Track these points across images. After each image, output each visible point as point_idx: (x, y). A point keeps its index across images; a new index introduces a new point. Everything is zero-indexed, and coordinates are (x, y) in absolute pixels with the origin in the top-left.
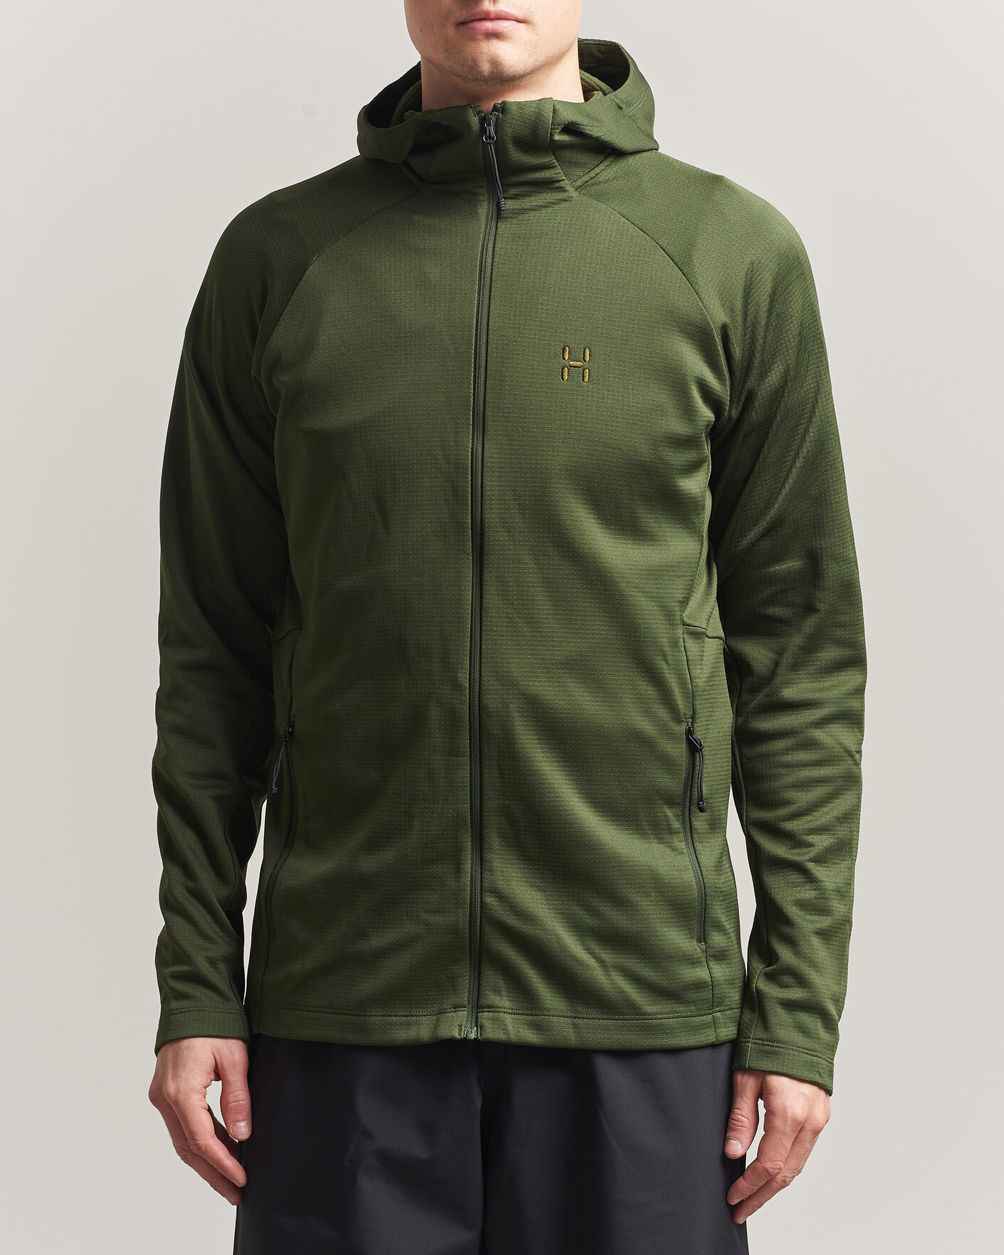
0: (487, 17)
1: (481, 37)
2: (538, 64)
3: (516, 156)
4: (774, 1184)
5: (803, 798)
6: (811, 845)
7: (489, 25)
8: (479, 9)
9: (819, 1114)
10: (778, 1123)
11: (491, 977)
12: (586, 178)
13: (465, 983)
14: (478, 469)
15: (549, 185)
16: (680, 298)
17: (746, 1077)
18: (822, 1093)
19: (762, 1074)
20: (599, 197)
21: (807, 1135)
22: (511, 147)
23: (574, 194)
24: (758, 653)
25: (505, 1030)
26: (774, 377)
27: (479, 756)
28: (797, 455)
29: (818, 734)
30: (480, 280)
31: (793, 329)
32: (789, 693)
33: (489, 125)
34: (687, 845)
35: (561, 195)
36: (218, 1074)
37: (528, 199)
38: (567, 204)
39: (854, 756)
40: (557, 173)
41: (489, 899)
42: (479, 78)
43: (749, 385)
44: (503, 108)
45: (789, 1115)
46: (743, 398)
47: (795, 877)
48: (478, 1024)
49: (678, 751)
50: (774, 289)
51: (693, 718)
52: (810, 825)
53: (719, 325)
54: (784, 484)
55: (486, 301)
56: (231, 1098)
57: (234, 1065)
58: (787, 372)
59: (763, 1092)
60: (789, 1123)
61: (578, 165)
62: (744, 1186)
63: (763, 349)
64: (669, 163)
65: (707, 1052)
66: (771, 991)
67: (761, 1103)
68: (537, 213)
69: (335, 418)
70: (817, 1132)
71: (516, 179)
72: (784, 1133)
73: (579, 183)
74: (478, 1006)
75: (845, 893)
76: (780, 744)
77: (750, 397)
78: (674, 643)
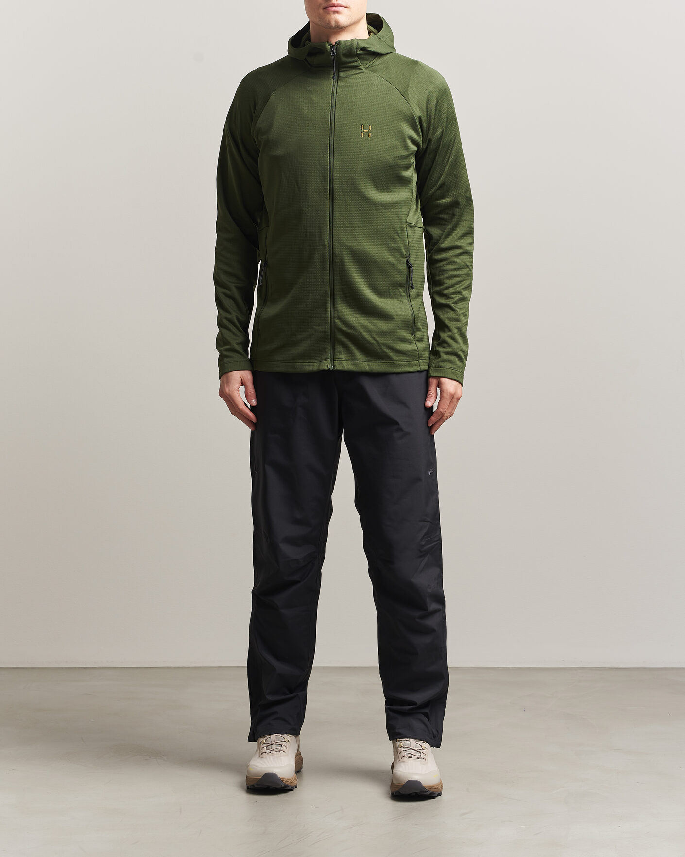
0: (334, 6)
1: (332, 13)
2: (352, 22)
3: (344, 59)
4: (444, 418)
5: (449, 282)
6: (453, 298)
7: (335, 9)
8: (331, 3)
9: (459, 393)
10: (445, 395)
11: (339, 348)
12: (369, 64)
13: (329, 350)
14: (331, 169)
15: (356, 67)
16: (403, 107)
17: (433, 379)
18: (460, 385)
19: (439, 378)
20: (374, 71)
21: (455, 400)
22: (342, 57)
23: (365, 70)
24: (435, 232)
25: (344, 367)
26: (439, 132)
27: (332, 270)
28: (448, 161)
29: (456, 259)
30: (332, 102)
31: (444, 116)
32: (444, 245)
33: (334, 49)
34: (408, 302)
35: (360, 71)
36: (243, 383)
37: (349, 72)
38: (362, 74)
39: (469, 267)
40: (359, 63)
41: (337, 321)
42: (331, 27)
43: (429, 136)
44: (339, 43)
45: (449, 392)
46: (427, 141)
47: (447, 310)
48: (334, 365)
49: (404, 268)
50: (437, 102)
51: (409, 256)
52: (452, 291)
53: (417, 116)
54: (444, 171)
55: (334, 109)
56: (248, 391)
57: (248, 380)
58: (443, 131)
59: (439, 385)
60: (449, 395)
61: (366, 60)
62: (433, 418)
63: (434, 123)
64: (399, 57)
65: (418, 374)
66: (440, 349)
67: (438, 389)
68: (352, 77)
69: (280, 152)
70: (458, 399)
71: (344, 66)
72: (447, 398)
73: (367, 66)
74: (334, 359)
75: (465, 315)
76: (443, 263)
77: (430, 140)
78: (402, 230)
